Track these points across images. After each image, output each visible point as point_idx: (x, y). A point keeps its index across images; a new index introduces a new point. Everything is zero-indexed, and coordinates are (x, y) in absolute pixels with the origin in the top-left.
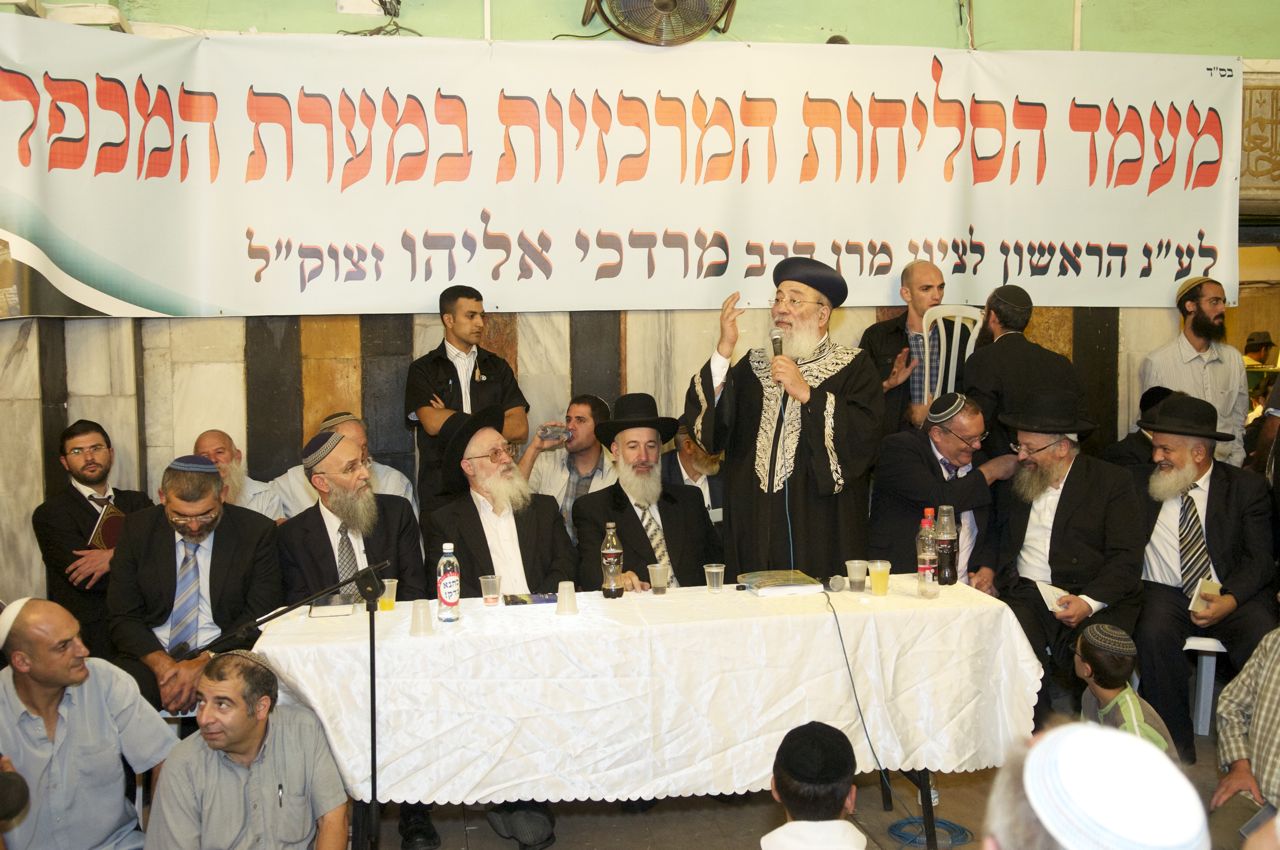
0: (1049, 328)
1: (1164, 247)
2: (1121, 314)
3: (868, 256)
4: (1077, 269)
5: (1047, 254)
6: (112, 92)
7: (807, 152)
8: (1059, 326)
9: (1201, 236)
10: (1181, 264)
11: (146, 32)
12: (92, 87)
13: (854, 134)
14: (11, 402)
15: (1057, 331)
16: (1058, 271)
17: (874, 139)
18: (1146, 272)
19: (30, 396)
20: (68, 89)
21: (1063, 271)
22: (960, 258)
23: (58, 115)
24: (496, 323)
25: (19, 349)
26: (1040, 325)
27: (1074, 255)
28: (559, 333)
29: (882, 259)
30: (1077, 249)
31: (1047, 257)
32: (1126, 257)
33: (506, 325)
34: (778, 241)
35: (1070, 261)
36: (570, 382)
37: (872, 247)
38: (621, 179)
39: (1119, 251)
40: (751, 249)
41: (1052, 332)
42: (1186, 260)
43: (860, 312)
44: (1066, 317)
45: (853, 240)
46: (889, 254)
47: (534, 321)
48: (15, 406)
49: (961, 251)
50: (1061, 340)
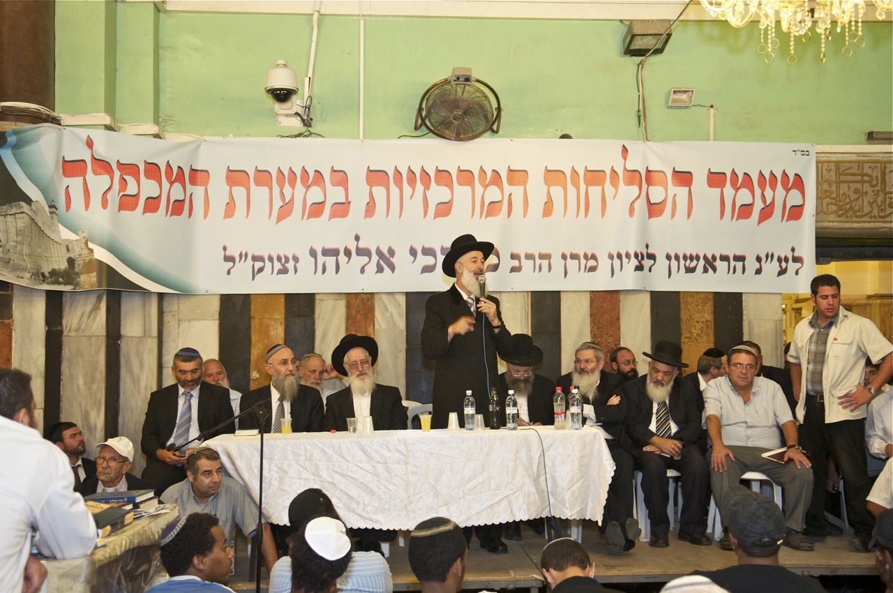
0: (698, 305)
1: (770, 256)
2: (744, 297)
3: (583, 261)
4: (715, 269)
5: (695, 260)
6: (152, 170)
7: (546, 200)
8: (704, 304)
9: (793, 250)
10: (781, 267)
11: (173, 138)
12: (142, 167)
13: (574, 190)
14: (90, 337)
15: (703, 307)
16: (702, 270)
17: (587, 193)
18: (759, 271)
19: (100, 334)
20: (129, 169)
21: (706, 271)
22: (640, 262)
23: (123, 183)
24: (362, 299)
25: (96, 308)
27: (712, 261)
28: (399, 305)
29: (592, 263)
30: (714, 258)
31: (695, 262)
32: (745, 262)
33: (368, 300)
34: (529, 252)
35: (710, 264)
36: (405, 333)
37: (586, 256)
38: (436, 215)
39: (741, 258)
40: (513, 257)
41: (700, 307)
42: (784, 265)
43: (579, 294)
44: (709, 298)
45: (574, 252)
46: (596, 259)
47: (385, 298)
48: (92, 339)
49: (640, 258)
50: (706, 312)
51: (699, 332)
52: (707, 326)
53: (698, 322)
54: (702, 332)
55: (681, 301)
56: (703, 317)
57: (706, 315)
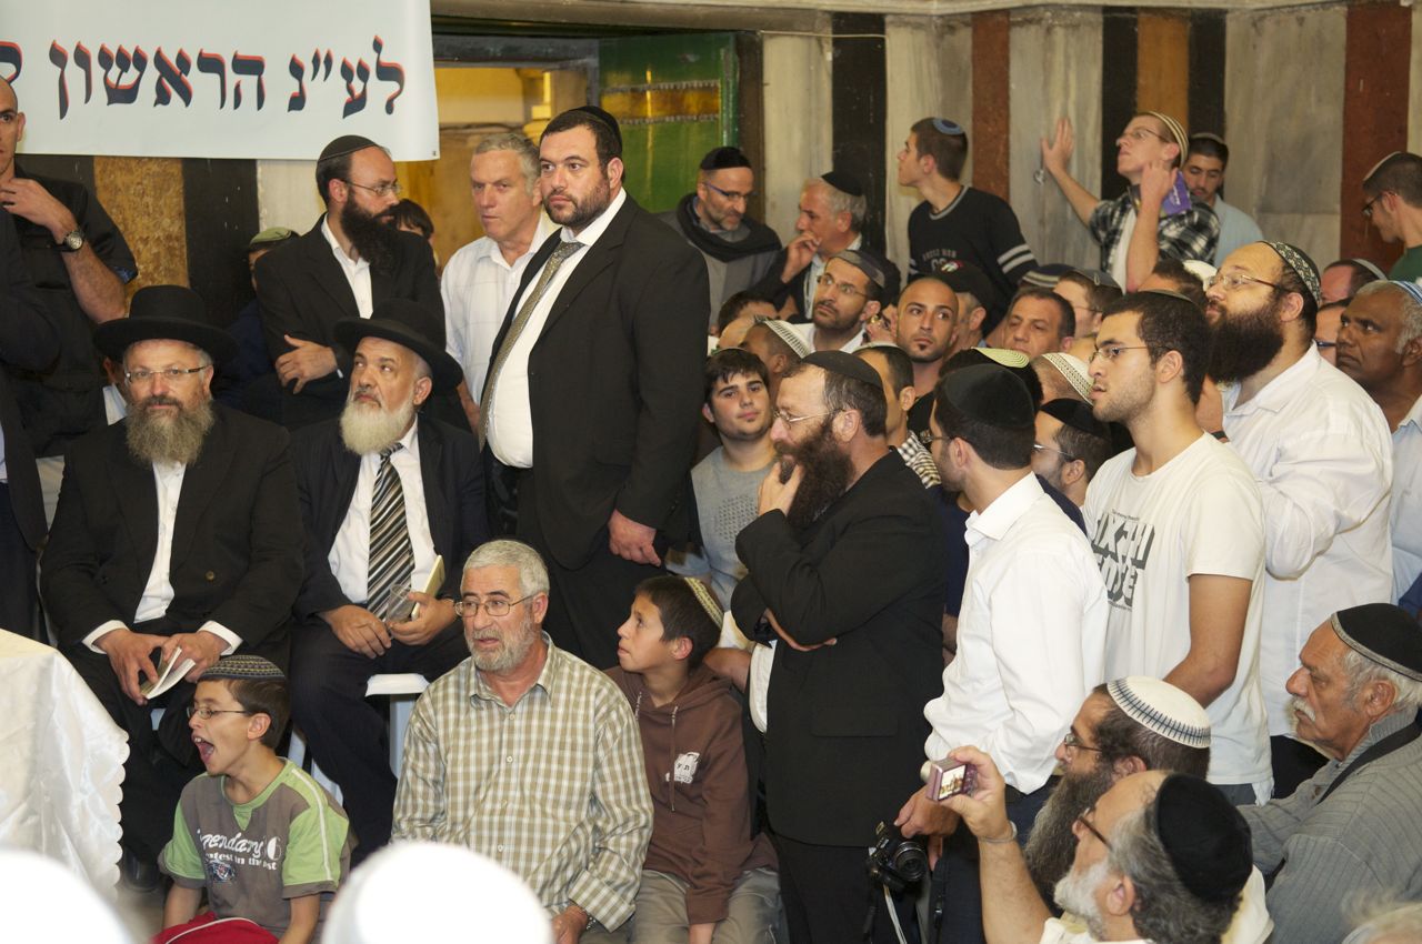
0: (144, 194)
1: (323, 62)
2: (259, 170)
4: (186, 95)
5: (132, 66)
8: (160, 190)
9: (377, 46)
10: (350, 90)
15: (157, 198)
16: (154, 96)
18: (297, 102)
21: (163, 98)
26: (128, 188)
27: (178, 70)
30: (183, 61)
31: (132, 74)
32: (264, 76)
35: (173, 81)
39: (250, 66)
41: (148, 200)
42: (357, 85)
44: (172, 175)
50: (166, 212)
51: (151, 268)
52: (170, 250)
53: (145, 241)
54: (156, 268)
55: (98, 183)
56: (157, 225)
57: (166, 222)
